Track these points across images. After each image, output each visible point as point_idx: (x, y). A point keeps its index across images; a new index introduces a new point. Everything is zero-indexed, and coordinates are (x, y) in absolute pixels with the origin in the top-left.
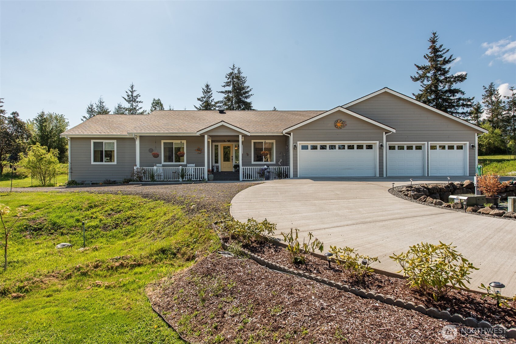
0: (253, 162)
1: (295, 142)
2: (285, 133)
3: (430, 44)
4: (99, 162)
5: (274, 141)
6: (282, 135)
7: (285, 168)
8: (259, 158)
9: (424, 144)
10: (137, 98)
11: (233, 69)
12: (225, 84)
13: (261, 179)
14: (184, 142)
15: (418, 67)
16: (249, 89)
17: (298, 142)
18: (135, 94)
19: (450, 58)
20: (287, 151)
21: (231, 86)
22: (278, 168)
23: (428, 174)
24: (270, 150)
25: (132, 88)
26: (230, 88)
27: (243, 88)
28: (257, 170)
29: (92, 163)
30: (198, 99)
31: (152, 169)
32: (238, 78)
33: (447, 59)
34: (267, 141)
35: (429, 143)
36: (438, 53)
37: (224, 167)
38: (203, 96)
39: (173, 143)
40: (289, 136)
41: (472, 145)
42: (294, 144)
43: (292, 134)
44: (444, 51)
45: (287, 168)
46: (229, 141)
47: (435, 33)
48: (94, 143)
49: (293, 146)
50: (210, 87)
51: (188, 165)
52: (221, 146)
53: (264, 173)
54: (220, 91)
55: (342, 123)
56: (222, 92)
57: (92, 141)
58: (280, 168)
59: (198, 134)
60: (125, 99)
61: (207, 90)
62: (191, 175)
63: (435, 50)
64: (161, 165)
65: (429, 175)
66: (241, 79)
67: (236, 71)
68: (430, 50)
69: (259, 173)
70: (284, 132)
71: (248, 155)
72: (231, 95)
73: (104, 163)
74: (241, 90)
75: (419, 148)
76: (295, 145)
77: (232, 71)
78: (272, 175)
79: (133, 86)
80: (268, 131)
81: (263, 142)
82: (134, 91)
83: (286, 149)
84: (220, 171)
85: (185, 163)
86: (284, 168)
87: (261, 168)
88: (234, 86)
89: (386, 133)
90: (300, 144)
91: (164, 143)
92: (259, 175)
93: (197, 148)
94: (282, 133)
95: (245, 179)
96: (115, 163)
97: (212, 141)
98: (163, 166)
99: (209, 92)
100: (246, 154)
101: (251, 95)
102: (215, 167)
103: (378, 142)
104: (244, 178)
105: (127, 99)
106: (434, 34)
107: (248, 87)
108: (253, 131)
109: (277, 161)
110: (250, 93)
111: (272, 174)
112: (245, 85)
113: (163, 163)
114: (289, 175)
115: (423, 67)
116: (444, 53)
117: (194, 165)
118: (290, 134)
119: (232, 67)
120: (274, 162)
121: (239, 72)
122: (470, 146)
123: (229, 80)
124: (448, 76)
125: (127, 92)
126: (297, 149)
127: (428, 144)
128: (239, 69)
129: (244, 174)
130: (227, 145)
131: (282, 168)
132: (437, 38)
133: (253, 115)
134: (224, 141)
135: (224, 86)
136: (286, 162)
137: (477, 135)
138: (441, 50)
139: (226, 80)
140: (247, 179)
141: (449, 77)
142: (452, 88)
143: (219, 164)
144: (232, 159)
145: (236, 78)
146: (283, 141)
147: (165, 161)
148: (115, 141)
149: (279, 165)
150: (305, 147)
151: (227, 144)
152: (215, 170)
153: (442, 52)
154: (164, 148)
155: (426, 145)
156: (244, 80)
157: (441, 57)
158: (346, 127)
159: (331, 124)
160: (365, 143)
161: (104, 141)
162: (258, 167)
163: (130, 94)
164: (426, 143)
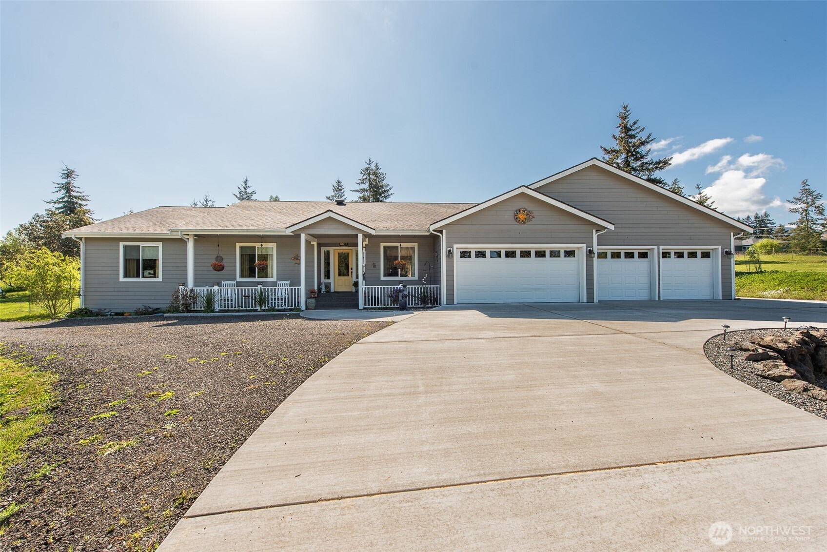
0: (382, 278)
1: (450, 245)
2: (434, 231)
3: (620, 121)
4: (134, 277)
5: (415, 245)
6: (428, 234)
7: (434, 287)
8: (392, 271)
9: (653, 249)
10: (251, 195)
11: (369, 164)
12: (360, 181)
13: (394, 305)
14: (273, 245)
15: (605, 150)
16: (388, 188)
17: (455, 246)
18: (249, 191)
19: (648, 137)
20: (436, 260)
21: (368, 184)
22: (421, 288)
23: (659, 297)
24: (410, 258)
25: (246, 184)
26: (366, 186)
27: (382, 187)
28: (388, 292)
29: (122, 279)
30: (327, 197)
31: (211, 290)
32: (375, 174)
33: (643, 139)
34: (404, 245)
35: (661, 247)
36: (630, 133)
37: (339, 284)
38: (333, 194)
39: (255, 247)
40: (440, 236)
41: (726, 251)
42: (448, 249)
43: (444, 231)
44: (638, 130)
45: (437, 287)
46: (346, 245)
47: (627, 107)
48: (125, 247)
49: (446, 252)
50: (341, 184)
51: (278, 282)
52: (334, 252)
53: (397, 296)
54: (355, 189)
55: (527, 215)
56: (356, 191)
57: (122, 244)
58: (424, 288)
59: (288, 232)
60: (237, 197)
61: (339, 187)
62: (282, 299)
63: (627, 129)
64: (235, 282)
65: (661, 299)
66: (379, 176)
67: (373, 166)
68: (619, 129)
69: (390, 297)
70: (432, 228)
71: (374, 266)
72: (367, 194)
73: (141, 280)
74: (379, 189)
75: (643, 255)
76: (450, 251)
77: (368, 166)
78: (412, 300)
79: (247, 181)
80: (405, 228)
81: (398, 247)
82: (249, 187)
83: (434, 257)
84: (332, 290)
85: (274, 279)
86: (430, 288)
87: (394, 288)
88: (371, 184)
89: (596, 231)
90: (457, 248)
91: (241, 248)
92: (391, 300)
93: (294, 256)
94: (429, 231)
95: (367, 306)
96: (160, 279)
97: (318, 244)
98: (239, 284)
99: (341, 190)
100: (372, 265)
101: (391, 194)
102: (323, 285)
103: (584, 246)
104: (365, 305)
105: (238, 196)
106: (625, 107)
107: (388, 185)
108: (381, 228)
109: (421, 276)
110: (390, 193)
111: (412, 298)
112: (385, 182)
113: (238, 279)
114: (440, 299)
115: (611, 150)
116: (639, 133)
117: (288, 282)
118: (441, 232)
119: (368, 162)
120: (416, 278)
121: (377, 168)
122: (722, 253)
123: (365, 177)
124: (645, 161)
125: (239, 188)
126: (453, 257)
127: (659, 249)
128: (377, 164)
129: (365, 297)
130: (343, 252)
131: (427, 288)
132: (629, 113)
133: (385, 208)
134: (340, 245)
135: (359, 184)
136: (435, 278)
137: (734, 236)
138: (633, 128)
139: (361, 177)
140: (370, 306)
141: (646, 163)
142: (652, 177)
143: (331, 281)
144: (352, 272)
145: (373, 175)
146: (430, 242)
147: (242, 276)
148: (160, 245)
149: (423, 284)
150: (465, 254)
151: (344, 250)
152: (323, 289)
153: (636, 132)
154: (242, 255)
155: (656, 250)
156: (382, 177)
157: (635, 137)
158: (534, 221)
159: (509, 216)
160: (562, 247)
161: (142, 244)
162: (389, 287)
163: (243, 190)
164: (656, 247)
